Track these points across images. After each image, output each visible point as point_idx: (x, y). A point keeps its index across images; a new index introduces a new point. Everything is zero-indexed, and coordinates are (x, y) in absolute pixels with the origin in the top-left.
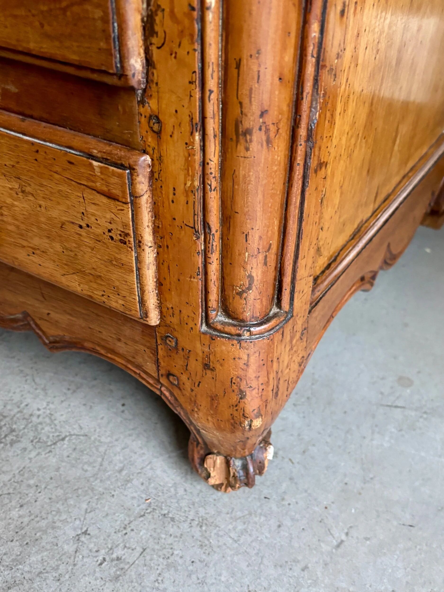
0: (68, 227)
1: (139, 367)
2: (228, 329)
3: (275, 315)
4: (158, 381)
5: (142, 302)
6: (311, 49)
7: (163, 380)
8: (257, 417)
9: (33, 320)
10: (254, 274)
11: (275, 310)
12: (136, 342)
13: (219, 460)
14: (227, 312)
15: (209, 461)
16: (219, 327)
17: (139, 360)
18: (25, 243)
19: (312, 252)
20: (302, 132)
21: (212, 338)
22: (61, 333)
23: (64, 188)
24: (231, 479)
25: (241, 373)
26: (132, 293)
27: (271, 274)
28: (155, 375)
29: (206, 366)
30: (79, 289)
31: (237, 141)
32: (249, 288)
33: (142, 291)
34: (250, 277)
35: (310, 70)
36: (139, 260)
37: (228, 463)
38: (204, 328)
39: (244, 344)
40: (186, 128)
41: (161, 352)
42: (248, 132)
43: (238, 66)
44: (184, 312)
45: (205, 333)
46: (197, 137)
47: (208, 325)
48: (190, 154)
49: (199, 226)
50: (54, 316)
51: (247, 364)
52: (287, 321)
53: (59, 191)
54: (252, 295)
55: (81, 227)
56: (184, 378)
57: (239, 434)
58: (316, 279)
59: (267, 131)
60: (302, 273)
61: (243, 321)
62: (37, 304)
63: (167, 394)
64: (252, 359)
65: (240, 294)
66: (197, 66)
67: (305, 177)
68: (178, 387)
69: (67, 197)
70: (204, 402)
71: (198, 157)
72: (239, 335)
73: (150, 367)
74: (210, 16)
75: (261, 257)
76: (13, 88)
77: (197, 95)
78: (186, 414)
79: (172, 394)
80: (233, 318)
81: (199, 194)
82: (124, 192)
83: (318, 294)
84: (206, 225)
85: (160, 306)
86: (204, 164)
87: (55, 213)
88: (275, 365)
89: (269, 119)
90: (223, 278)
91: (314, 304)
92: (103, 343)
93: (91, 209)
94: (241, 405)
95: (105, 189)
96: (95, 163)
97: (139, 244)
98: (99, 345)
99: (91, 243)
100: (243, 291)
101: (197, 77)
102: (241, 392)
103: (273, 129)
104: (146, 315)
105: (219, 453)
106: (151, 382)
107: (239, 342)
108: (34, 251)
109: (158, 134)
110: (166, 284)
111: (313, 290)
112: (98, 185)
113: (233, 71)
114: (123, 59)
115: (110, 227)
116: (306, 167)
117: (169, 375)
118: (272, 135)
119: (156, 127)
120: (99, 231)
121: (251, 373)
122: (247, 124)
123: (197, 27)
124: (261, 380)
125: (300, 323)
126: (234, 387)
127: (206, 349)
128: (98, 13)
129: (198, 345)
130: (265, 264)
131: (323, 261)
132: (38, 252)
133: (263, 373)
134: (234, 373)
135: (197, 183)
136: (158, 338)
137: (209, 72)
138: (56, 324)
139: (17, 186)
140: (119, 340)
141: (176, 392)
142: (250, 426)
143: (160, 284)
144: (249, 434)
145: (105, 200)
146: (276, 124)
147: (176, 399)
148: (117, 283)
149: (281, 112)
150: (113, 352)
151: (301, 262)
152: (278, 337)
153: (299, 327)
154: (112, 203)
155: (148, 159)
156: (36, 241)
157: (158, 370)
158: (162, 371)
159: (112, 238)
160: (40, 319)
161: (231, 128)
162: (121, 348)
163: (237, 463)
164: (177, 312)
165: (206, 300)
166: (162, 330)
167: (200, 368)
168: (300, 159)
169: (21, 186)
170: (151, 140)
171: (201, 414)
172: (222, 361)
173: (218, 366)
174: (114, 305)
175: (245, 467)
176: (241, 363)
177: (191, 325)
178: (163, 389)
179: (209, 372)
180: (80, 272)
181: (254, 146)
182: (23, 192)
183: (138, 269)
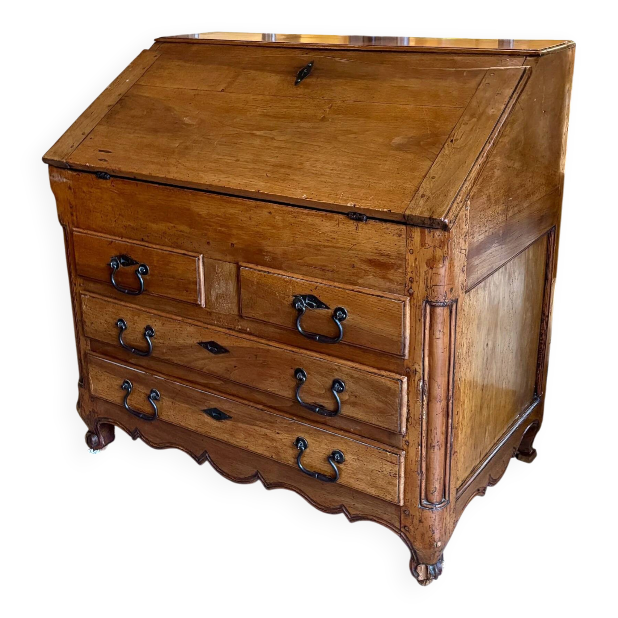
0: (374, 472)
1: (392, 525)
2: (428, 506)
3: (444, 501)
4: (400, 530)
5: (399, 497)
6: (450, 425)
7: (402, 530)
8: (439, 541)
9: (345, 508)
10: (437, 487)
11: (443, 500)
12: (392, 514)
13: (423, 567)
14: (427, 501)
15: (419, 568)
16: (425, 505)
17: (393, 522)
18: (355, 477)
19: (455, 479)
20: (449, 445)
21: (423, 510)
22: (358, 513)
23: (376, 460)
24: (428, 575)
25: (433, 523)
26: (395, 493)
27: (442, 487)
28: (399, 528)
29: (420, 521)
30: (374, 493)
31: (431, 449)
32: (435, 492)
33: (399, 493)
34: (435, 488)
35: (450, 430)
36: (399, 482)
37: (427, 568)
38: (420, 506)
39: (434, 512)
40: (417, 444)
41: (402, 517)
42: (434, 446)
43: (431, 431)
44: (413, 501)
45: (420, 508)
46: (420, 447)
47: (421, 505)
48: (418, 451)
49: (419, 472)
50: (357, 505)
51: (435, 520)
52: (448, 504)
53: (373, 460)
54: (436, 494)
55: (379, 471)
56: (411, 527)
57: (432, 550)
58: (457, 489)
59: (439, 446)
60: (451, 486)
61: (433, 503)
62: (349, 500)
63: (403, 536)
64: (437, 518)
65: (432, 493)
66: (420, 430)
67: (450, 456)
68: (408, 531)
69: (376, 462)
70: (418, 537)
71: (420, 452)
72: (432, 508)
73: (397, 524)
74: (424, 420)
75: (439, 481)
76: (358, 428)
77: (420, 436)
78: (411, 544)
79: (406, 535)
80: (430, 502)
81: (420, 462)
82: (397, 462)
83: (458, 495)
84: (421, 471)
85: (404, 499)
86: (421, 454)
87: (370, 467)
88: (445, 521)
89: (439, 443)
90: (426, 488)
91: (457, 499)
92: (377, 516)
93: (384, 466)
94: (433, 536)
95: (390, 460)
96: (388, 453)
97: (400, 477)
98: (375, 517)
99: (382, 477)
100: (434, 493)
101: (420, 433)
102: (433, 531)
103: (441, 445)
104: (399, 501)
105: (423, 564)
106: (397, 530)
107: (432, 510)
108: (358, 479)
109: (408, 445)
110: (407, 491)
111: (457, 494)
112: (388, 459)
113: (430, 432)
114: (401, 429)
115: (390, 472)
116: (450, 454)
117: (405, 526)
118: (440, 447)
119: (407, 444)
120: (386, 473)
121: (436, 523)
122: (433, 444)
123: (420, 422)
124: (440, 526)
125: (452, 505)
126: (431, 529)
127: (420, 515)
128: (396, 419)
129: (417, 513)
130: (440, 483)
131: (459, 483)
132: (360, 480)
133: (441, 524)
134: (430, 523)
135: (419, 459)
136: (402, 512)
137: (423, 432)
138: (357, 509)
139: (356, 458)
140: (385, 514)
141: (408, 534)
142: (437, 545)
143: (405, 491)
144: (436, 549)
145: (390, 463)
146: (442, 444)
147: (407, 538)
148: (390, 491)
149: (442, 441)
150: (382, 519)
151: (451, 483)
152: (445, 510)
153: (452, 507)
154: (392, 464)
155: (404, 452)
156: (360, 476)
157: (400, 525)
158: (402, 525)
159: (390, 475)
160: (349, 507)
161: (429, 445)
162: (385, 517)
163: (431, 567)
164: (410, 501)
165: (421, 496)
166: (403, 508)
167: (418, 522)
168: (448, 452)
169: (358, 458)
170: (405, 447)
171: (417, 543)
172: (426, 519)
173: (424, 521)
174: (388, 498)
175: (434, 569)
176: (433, 519)
177: (415, 505)
178: (402, 534)
179: (421, 524)
180: (376, 487)
181: (436, 450)
182: (358, 460)
183: (399, 486)
